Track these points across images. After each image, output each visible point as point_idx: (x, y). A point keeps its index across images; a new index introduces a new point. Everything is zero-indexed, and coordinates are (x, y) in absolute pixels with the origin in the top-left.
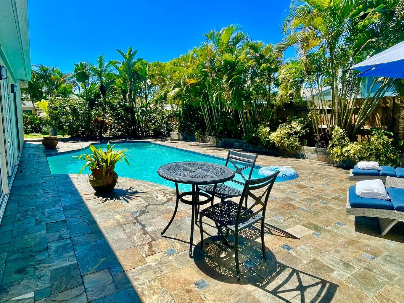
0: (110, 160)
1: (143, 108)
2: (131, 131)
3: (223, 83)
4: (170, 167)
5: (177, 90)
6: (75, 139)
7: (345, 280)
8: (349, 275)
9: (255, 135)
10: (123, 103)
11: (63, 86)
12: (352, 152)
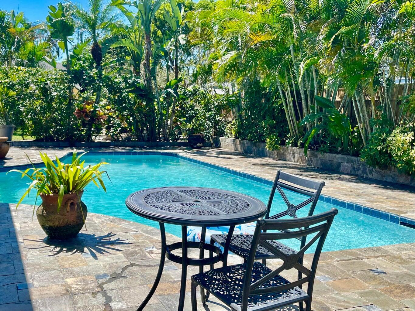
0: (74, 181)
1: (169, 90)
2: (145, 132)
3: (319, 41)
4: (149, 195)
5: (232, 54)
6: (42, 144)
9: (383, 149)
10: (133, 78)
11: (30, 45)
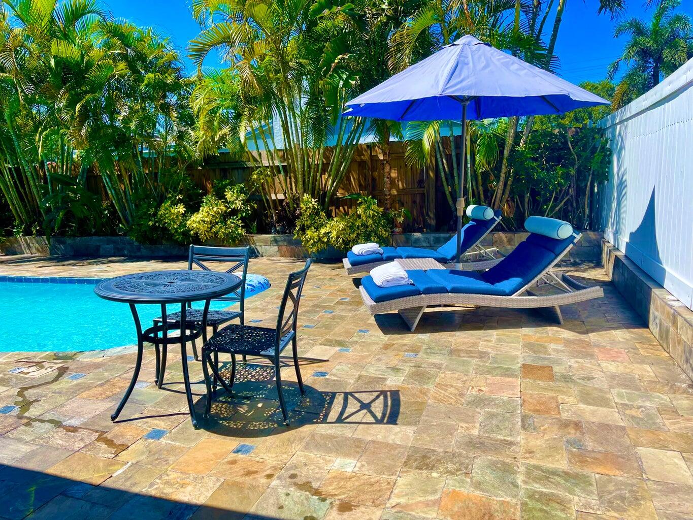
7: (403, 383)
8: (403, 378)
12: (334, 234)
